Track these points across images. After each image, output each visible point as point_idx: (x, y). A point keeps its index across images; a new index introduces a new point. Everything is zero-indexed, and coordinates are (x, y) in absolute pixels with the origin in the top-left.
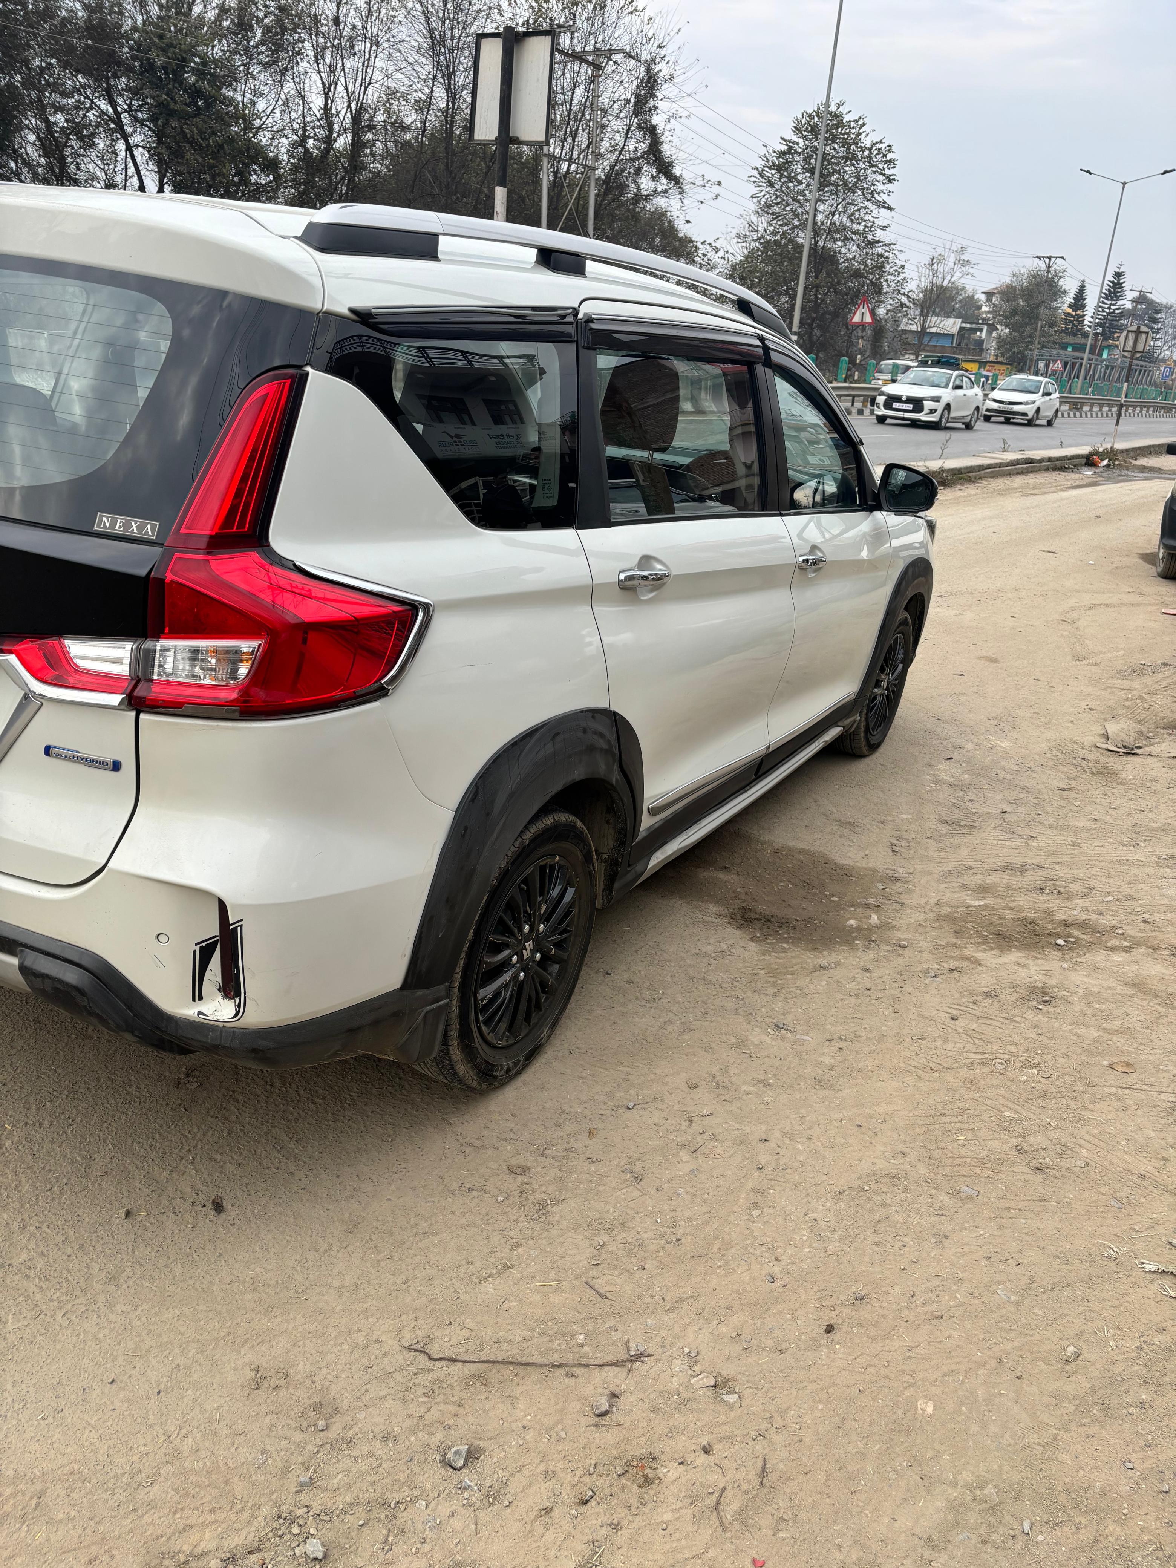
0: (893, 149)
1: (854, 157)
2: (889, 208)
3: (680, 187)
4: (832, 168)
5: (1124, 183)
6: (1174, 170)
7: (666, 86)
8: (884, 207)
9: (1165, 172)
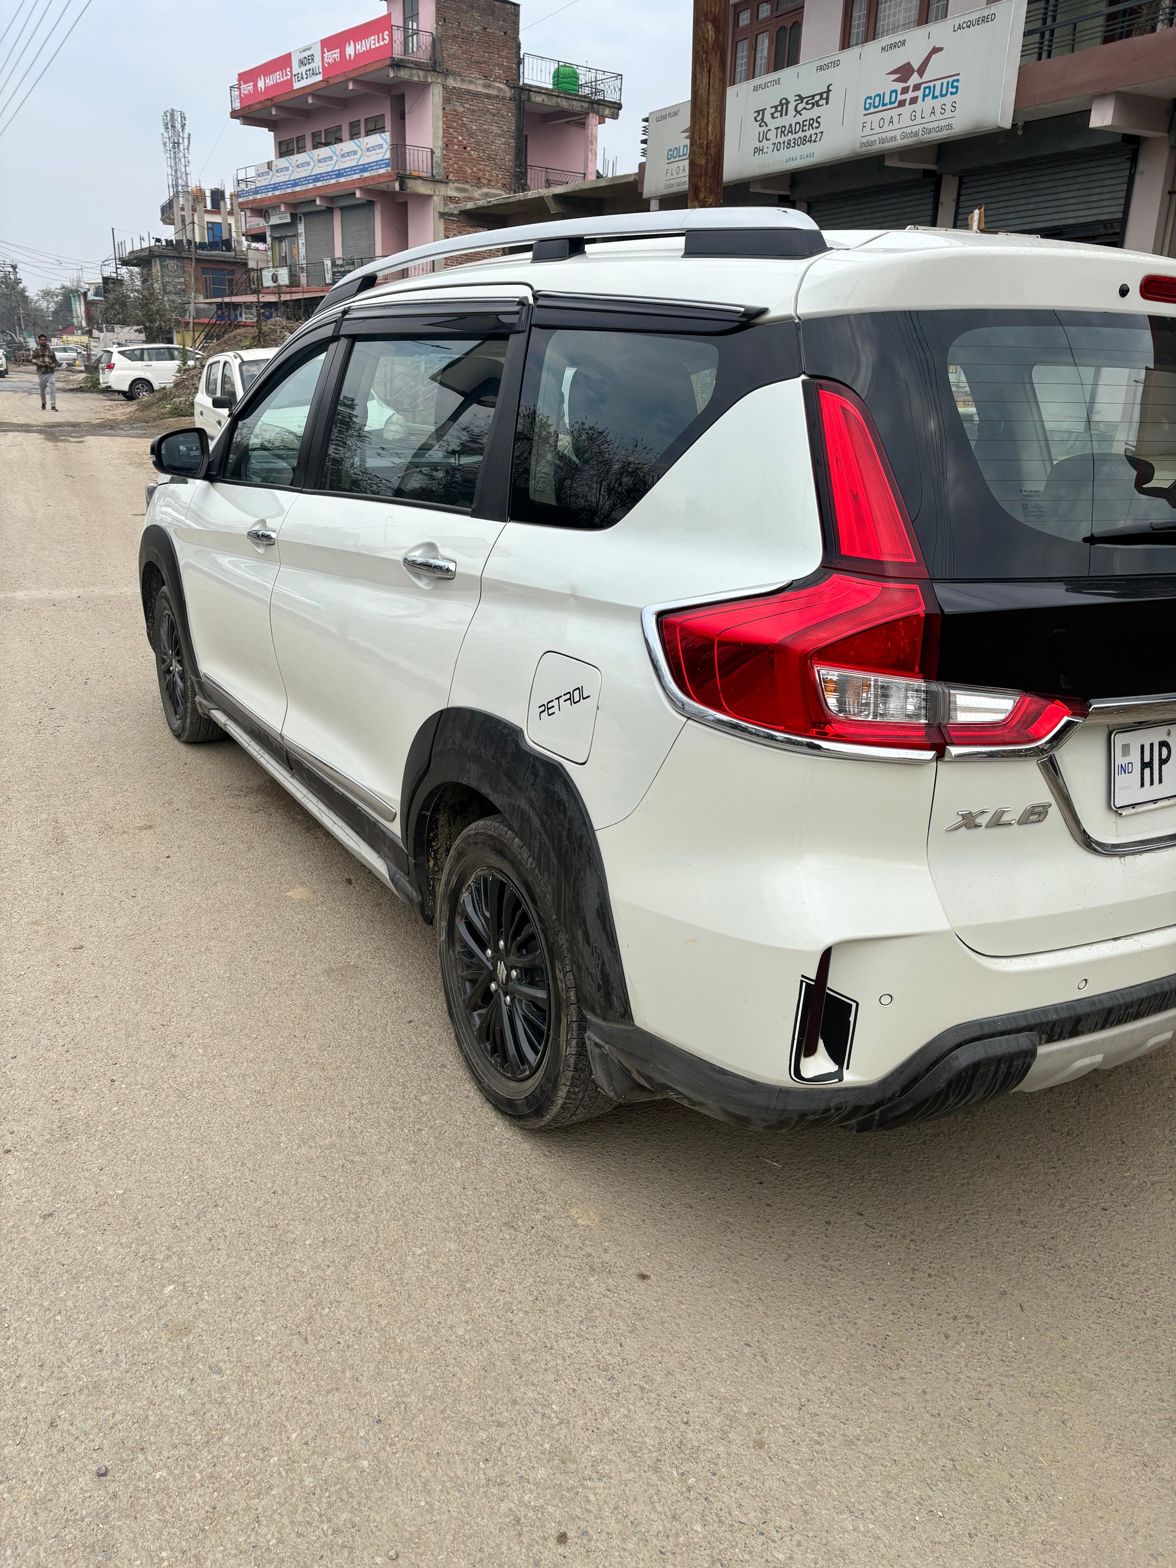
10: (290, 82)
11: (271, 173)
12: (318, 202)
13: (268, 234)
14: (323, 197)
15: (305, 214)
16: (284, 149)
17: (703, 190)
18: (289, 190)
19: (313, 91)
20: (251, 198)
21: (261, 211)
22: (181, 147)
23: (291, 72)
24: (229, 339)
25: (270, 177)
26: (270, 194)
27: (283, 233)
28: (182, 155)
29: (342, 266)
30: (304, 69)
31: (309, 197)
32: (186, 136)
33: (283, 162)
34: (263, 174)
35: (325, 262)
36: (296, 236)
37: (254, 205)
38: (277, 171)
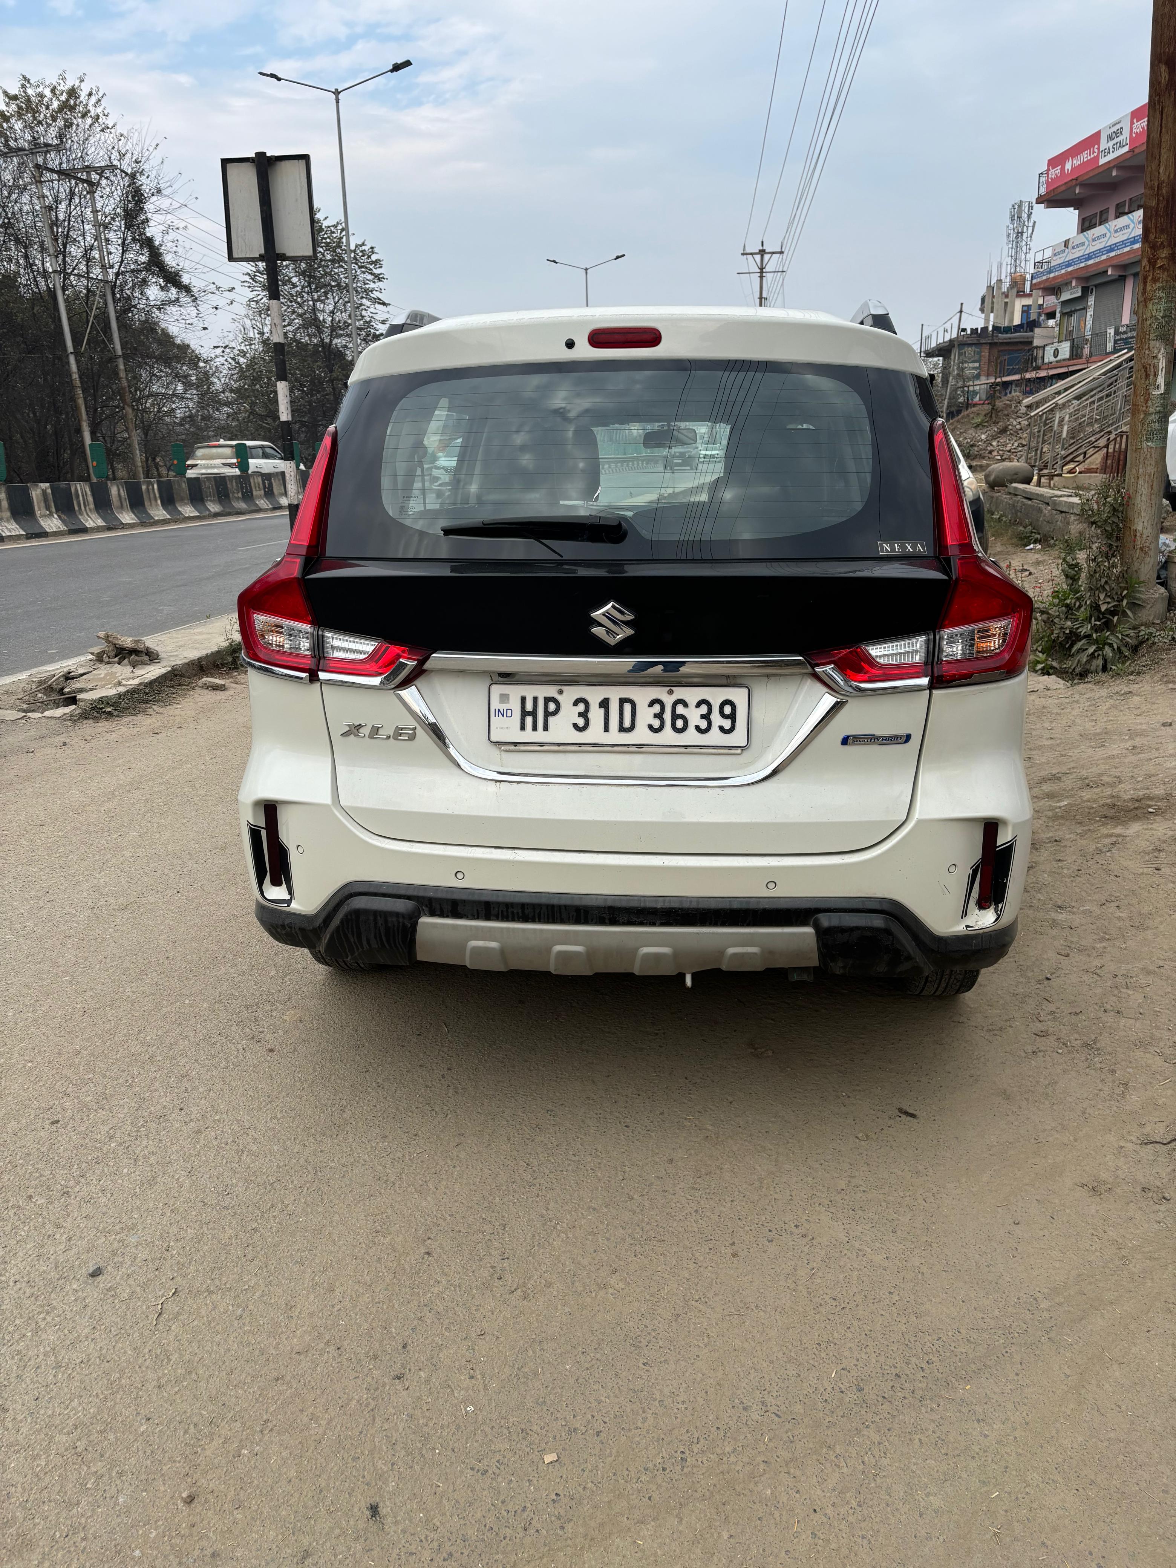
0: (376, 250)
1: (341, 260)
2: (384, 304)
3: (193, 296)
4: (324, 271)
5: (586, 269)
6: (624, 255)
7: (154, 199)
8: (379, 303)
9: (618, 257)
10: (1097, 158)
11: (1067, 251)
12: (1109, 273)
13: (1058, 311)
14: (1114, 267)
15: (1096, 286)
16: (1086, 225)
17: (1154, 230)
18: (1082, 265)
19: (1119, 164)
20: (1044, 278)
21: (1053, 289)
22: (1025, 235)
23: (1098, 149)
24: (963, 418)
25: (1065, 254)
26: (1063, 271)
27: (1072, 308)
28: (1024, 243)
29: (1125, 333)
30: (1111, 143)
31: (1101, 268)
32: (1031, 224)
33: (1082, 238)
34: (1059, 253)
35: (1109, 331)
36: (1085, 309)
37: (1047, 284)
38: (1073, 248)
